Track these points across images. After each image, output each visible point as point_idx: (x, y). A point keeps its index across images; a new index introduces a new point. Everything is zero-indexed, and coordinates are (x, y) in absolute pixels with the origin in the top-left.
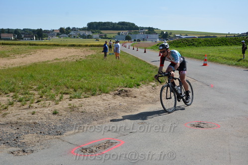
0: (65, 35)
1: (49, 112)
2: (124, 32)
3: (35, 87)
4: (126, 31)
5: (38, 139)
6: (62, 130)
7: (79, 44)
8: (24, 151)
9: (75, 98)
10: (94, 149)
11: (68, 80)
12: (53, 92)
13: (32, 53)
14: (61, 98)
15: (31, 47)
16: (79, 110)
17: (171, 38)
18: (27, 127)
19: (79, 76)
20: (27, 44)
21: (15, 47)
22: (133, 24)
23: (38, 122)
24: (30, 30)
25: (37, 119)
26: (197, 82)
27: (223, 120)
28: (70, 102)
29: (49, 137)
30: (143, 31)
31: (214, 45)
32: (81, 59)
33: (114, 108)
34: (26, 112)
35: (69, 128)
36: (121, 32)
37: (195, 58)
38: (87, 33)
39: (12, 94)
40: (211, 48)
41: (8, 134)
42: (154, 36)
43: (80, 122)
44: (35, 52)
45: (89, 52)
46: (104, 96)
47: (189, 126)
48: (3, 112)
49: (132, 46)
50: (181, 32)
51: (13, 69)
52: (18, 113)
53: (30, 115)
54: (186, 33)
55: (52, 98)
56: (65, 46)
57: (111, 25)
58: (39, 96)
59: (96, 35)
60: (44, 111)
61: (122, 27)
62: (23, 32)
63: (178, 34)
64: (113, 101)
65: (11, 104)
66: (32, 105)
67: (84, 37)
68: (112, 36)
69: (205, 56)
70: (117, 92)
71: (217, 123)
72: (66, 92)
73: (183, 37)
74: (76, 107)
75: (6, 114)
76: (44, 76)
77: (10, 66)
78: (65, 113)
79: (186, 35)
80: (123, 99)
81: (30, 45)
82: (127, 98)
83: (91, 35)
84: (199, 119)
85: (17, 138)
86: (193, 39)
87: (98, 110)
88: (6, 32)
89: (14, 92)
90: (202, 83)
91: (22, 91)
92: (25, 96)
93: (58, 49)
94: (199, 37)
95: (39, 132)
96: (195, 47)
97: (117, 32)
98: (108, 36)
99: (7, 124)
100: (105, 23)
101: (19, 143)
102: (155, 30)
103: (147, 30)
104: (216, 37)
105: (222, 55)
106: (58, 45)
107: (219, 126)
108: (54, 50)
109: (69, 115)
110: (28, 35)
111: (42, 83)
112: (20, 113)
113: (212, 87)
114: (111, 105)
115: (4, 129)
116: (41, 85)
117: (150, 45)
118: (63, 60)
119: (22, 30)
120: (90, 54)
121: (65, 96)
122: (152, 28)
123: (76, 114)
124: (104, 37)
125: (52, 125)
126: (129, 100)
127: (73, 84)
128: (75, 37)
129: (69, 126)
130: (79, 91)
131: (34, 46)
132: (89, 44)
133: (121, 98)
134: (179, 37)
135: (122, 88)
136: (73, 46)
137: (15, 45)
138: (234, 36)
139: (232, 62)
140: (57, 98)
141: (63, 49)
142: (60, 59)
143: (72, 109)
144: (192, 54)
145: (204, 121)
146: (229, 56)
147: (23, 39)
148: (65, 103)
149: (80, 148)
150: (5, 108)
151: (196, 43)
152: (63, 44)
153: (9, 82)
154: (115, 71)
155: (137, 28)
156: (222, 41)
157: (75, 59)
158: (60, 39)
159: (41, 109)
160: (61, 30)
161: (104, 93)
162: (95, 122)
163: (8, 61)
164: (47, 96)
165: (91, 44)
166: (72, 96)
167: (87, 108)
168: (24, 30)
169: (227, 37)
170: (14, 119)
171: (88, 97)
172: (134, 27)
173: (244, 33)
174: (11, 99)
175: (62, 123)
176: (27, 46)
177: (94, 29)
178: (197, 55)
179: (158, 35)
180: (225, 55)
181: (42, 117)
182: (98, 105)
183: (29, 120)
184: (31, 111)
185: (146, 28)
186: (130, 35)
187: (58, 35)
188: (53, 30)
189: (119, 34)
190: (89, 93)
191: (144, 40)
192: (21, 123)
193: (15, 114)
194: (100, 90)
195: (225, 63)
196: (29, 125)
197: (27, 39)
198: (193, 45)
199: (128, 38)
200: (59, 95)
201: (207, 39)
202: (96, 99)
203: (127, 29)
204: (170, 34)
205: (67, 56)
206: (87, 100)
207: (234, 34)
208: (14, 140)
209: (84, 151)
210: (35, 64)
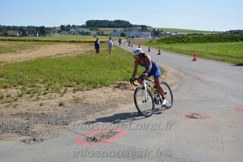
0: (66, 32)
1: (56, 104)
2: (119, 29)
3: (41, 80)
4: (122, 29)
5: (47, 128)
6: (68, 120)
7: (78, 40)
8: (34, 140)
9: (78, 90)
10: (98, 138)
11: (71, 74)
12: (58, 85)
13: (36, 48)
14: (65, 91)
15: (35, 42)
16: (83, 102)
17: (162, 35)
18: (36, 118)
19: (80, 70)
20: (32, 40)
21: (20, 43)
22: (128, 23)
23: (46, 113)
24: (34, 27)
25: (45, 110)
26: (188, 76)
27: (214, 111)
28: (74, 94)
29: (56, 127)
30: (137, 28)
31: (201, 42)
32: (81, 54)
33: (114, 101)
34: (34, 103)
35: (75, 119)
36: (117, 29)
37: (185, 54)
38: (86, 30)
39: (20, 87)
40: (199, 45)
41: (19, 123)
42: (147, 33)
43: (84, 113)
44: (39, 48)
45: (88, 47)
46: (104, 89)
47: (183, 116)
48: (14, 103)
49: (127, 42)
50: (171, 30)
51: (20, 63)
52: (28, 105)
53: (38, 106)
54: (176, 31)
55: (57, 91)
56: (65, 42)
57: (107, 23)
58: (45, 89)
59: (94, 32)
60: (50, 103)
61: (118, 25)
62: (28, 29)
63: (168, 31)
64: (113, 94)
65: (20, 96)
66: (39, 97)
67: (82, 34)
68: (108, 33)
69: (195, 52)
70: (116, 85)
71: (209, 114)
72: (70, 85)
73: (173, 34)
74: (79, 99)
75: (16, 105)
76: (48, 69)
77: (17, 61)
78: (70, 104)
79: (176, 33)
80: (122, 92)
81: (34, 41)
82: (125, 91)
83: (89, 32)
84: (193, 111)
85: (28, 127)
86: (183, 36)
87: (100, 102)
88: (12, 29)
89: (22, 85)
90: (194, 76)
91: (29, 84)
92: (33, 88)
93: (59, 45)
94: (187, 35)
95: (47, 122)
96: (184, 44)
97: (113, 29)
98: (105, 33)
99: (18, 114)
100: (102, 21)
101: (29, 132)
102: (148, 28)
103: (140, 28)
104: (203, 34)
105: (209, 51)
106: (59, 41)
107: (211, 117)
108: (56, 45)
109: (74, 106)
110: (31, 32)
111: (47, 77)
112: (29, 104)
113: (202, 80)
114: (112, 98)
115: (16, 119)
116: (46, 78)
117: (143, 42)
118: (65, 55)
119: (27, 28)
120: (89, 49)
121: (69, 89)
122: (145, 26)
123: (80, 105)
124: (101, 34)
125: (59, 116)
126: (128, 92)
127: (75, 77)
128: (74, 34)
129: (74, 117)
130: (82, 84)
131: (38, 42)
132: (88, 40)
133: (120, 91)
134: (170, 34)
135: (121, 82)
136: (73, 42)
137: (20, 41)
138: (219, 34)
139: (219, 57)
140: (62, 91)
141: (64, 44)
142: (61, 55)
143: (76, 100)
144: (182, 50)
145: (198, 112)
146: (216, 52)
147: (27, 35)
148: (69, 96)
149: (86, 138)
150: (16, 100)
151: (185, 40)
152: (64, 40)
153: (17, 75)
154: (113, 65)
155: (131, 26)
156: (209, 38)
157: (76, 54)
158: (61, 36)
159: (48, 101)
160: (62, 27)
161: (104, 86)
162: (98, 113)
163: (15, 56)
164: (52, 88)
165: (90, 40)
166: (76, 89)
167: (90, 100)
168: (28, 27)
169: (212, 34)
170: (24, 110)
171: (90, 90)
172: (128, 25)
173: (228, 31)
174: (20, 91)
175: (67, 114)
176: (32, 42)
177: (92, 26)
178: (187, 51)
179: (150, 32)
180: (212, 52)
181: (49, 109)
182: (100, 97)
183: (38, 111)
184: (39, 103)
185: (140, 26)
186: (125, 32)
187: (59, 31)
188: (55, 28)
189: (115, 31)
190: (91, 86)
191: (137, 36)
192: (30, 113)
193: (25, 105)
194: (101, 83)
195: (212, 59)
196: (38, 115)
197: (31, 35)
198: (183, 41)
199: (123, 35)
200: (63, 88)
201: (195, 36)
202: (98, 91)
203: (122, 27)
204: (161, 32)
205: (68, 51)
206: (90, 92)
207: (219, 32)
208: (25, 130)
209: (89, 140)
210: (40, 59)
